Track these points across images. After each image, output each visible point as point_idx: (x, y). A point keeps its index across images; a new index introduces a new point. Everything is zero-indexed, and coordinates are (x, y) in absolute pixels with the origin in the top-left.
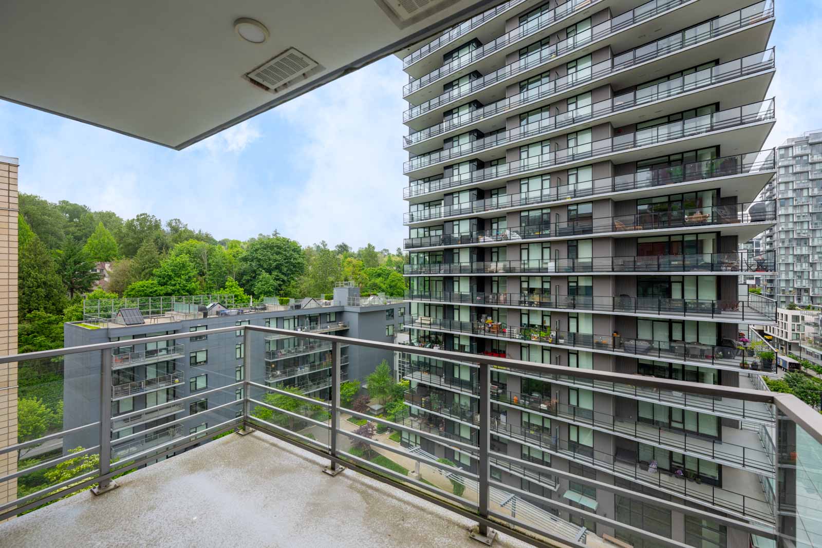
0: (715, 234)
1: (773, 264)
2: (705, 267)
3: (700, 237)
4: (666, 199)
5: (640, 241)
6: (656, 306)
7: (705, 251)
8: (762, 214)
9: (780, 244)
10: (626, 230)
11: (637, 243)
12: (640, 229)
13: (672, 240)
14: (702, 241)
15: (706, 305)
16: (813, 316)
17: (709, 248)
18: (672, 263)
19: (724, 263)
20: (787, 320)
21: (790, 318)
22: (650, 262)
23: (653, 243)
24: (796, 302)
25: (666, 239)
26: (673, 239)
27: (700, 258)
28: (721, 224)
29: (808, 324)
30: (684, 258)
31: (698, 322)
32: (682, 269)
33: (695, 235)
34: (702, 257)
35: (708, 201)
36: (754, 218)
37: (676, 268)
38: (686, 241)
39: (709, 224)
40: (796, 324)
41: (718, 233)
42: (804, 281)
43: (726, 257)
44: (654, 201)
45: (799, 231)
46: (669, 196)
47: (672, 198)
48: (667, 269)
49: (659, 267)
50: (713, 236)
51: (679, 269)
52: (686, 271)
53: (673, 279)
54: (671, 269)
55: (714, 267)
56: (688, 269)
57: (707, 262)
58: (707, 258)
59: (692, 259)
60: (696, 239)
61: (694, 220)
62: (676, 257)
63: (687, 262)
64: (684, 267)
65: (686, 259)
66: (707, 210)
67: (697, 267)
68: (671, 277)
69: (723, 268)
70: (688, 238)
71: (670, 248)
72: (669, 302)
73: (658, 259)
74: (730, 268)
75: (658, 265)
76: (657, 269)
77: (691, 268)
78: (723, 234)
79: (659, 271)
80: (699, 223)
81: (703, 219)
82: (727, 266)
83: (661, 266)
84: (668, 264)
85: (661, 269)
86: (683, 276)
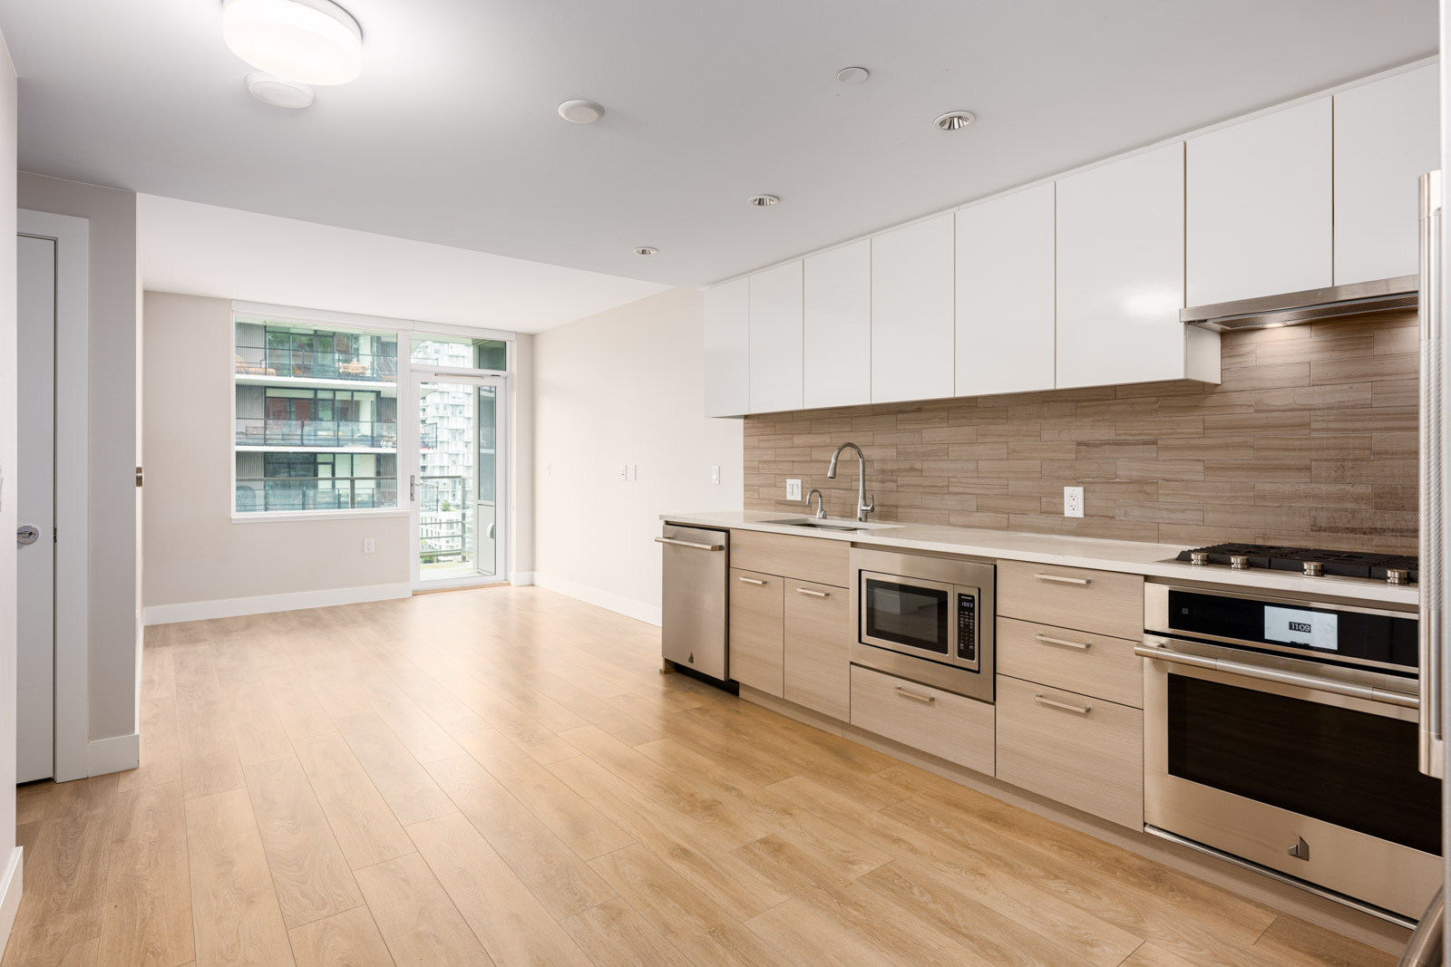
0: (374, 394)
1: (434, 440)
2: (362, 440)
3: (357, 397)
5: (270, 393)
7: (362, 418)
9: (435, 411)
10: (247, 373)
11: (266, 398)
12: (272, 374)
13: (318, 397)
14: (358, 403)
15: (364, 497)
17: (366, 413)
18: (319, 433)
19: (383, 436)
22: (286, 430)
24: (450, 501)
25: (309, 395)
26: (321, 395)
27: (355, 428)
28: (381, 381)
30: (338, 426)
32: (370, 443)
33: (313, 392)
34: (358, 425)
35: (365, 348)
37: (326, 442)
38: (340, 400)
39: (369, 379)
41: (378, 393)
42: (459, 468)
43: (385, 427)
45: (454, 395)
48: (313, 442)
49: (302, 439)
50: (373, 397)
51: (332, 442)
52: (338, 446)
53: (320, 459)
54: (318, 442)
55: (374, 441)
56: (341, 443)
57: (366, 434)
58: (365, 428)
59: (345, 430)
60: (350, 399)
61: (350, 371)
62: (325, 424)
63: (340, 433)
64: (338, 439)
65: (341, 428)
66: (365, 359)
67: (353, 441)
68: (318, 455)
69: (383, 443)
70: (340, 396)
71: (316, 409)
72: (315, 495)
73: (303, 426)
74: (390, 444)
75: (302, 435)
76: (299, 442)
77: (344, 442)
78: (382, 395)
79: (303, 445)
80: (356, 377)
81: (361, 371)
82: (387, 441)
83: (304, 437)
84: (315, 435)
85: (305, 442)
86: (334, 454)
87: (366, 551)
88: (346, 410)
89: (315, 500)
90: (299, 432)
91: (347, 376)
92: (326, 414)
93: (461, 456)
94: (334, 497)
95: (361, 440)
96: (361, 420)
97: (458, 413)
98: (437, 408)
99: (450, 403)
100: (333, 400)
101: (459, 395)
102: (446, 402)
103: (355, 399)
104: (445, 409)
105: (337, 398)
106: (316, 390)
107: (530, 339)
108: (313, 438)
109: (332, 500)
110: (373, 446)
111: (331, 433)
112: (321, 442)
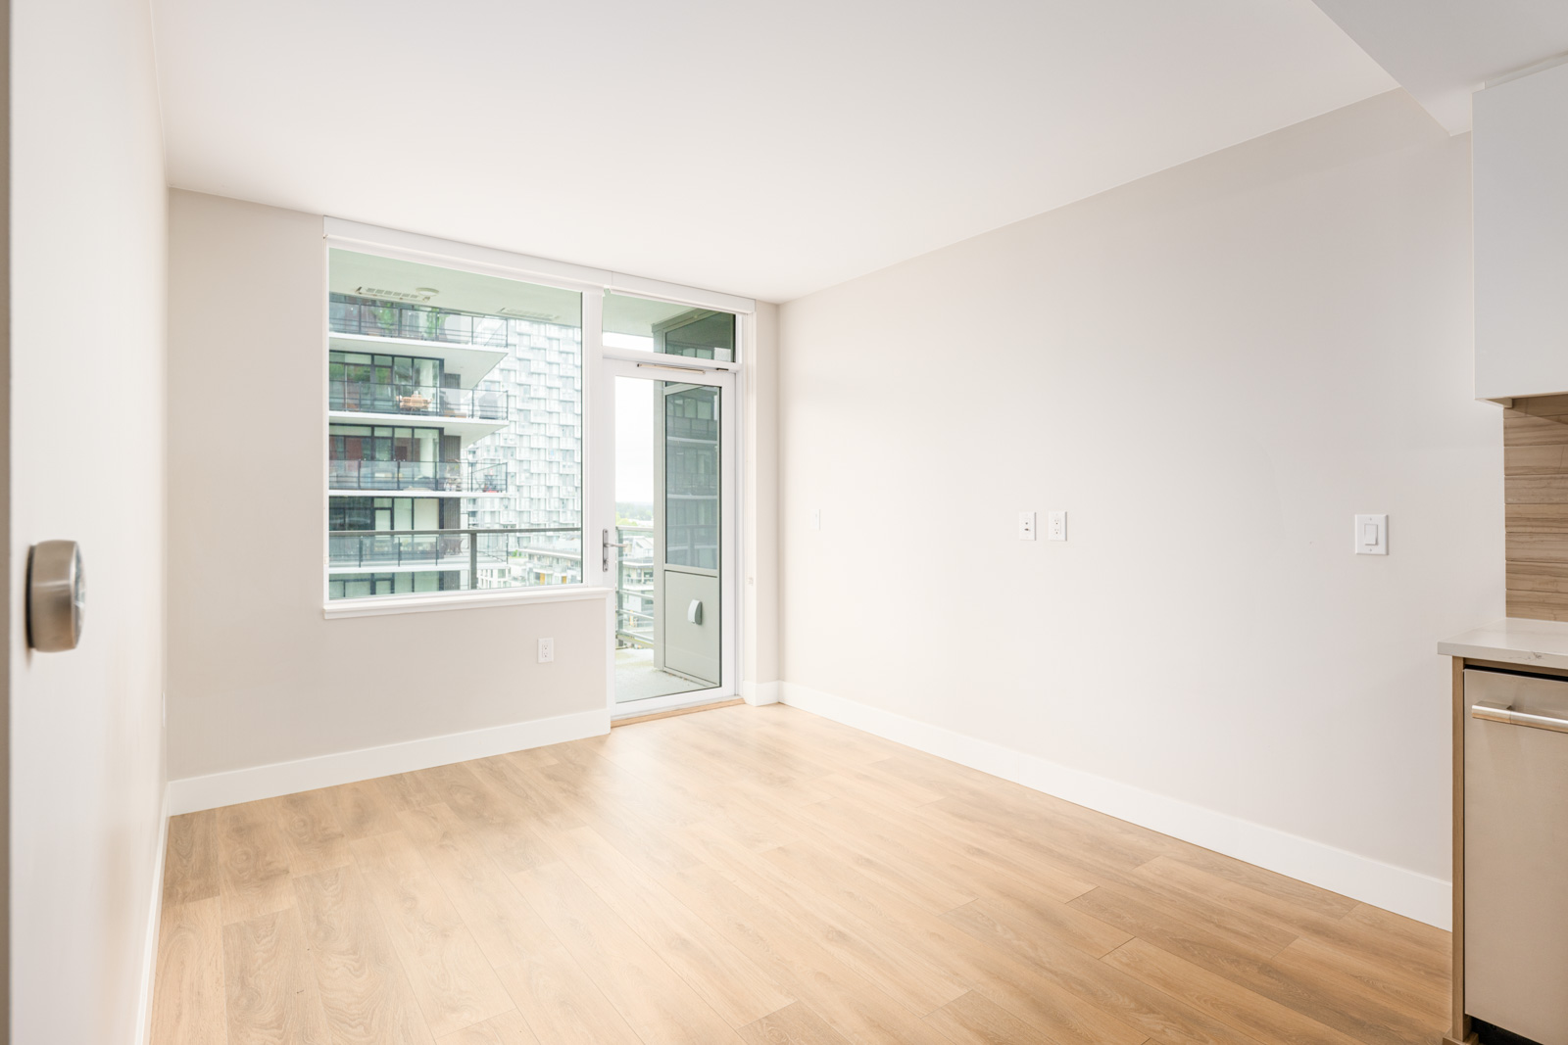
0: (436, 431)
2: (425, 482)
3: (418, 434)
4: (367, 360)
6: (354, 551)
7: (423, 458)
8: (493, 409)
9: (485, 454)
13: (376, 435)
14: (418, 441)
15: (425, 546)
16: (520, 565)
17: (428, 452)
18: (377, 475)
19: (445, 479)
20: (492, 576)
21: (496, 573)
23: (345, 436)
25: (366, 432)
26: (378, 433)
27: (417, 469)
28: (444, 416)
29: (515, 579)
30: (399, 467)
31: (413, 574)
34: (420, 466)
35: (428, 375)
36: (485, 414)
37: (385, 485)
38: (398, 439)
39: (431, 414)
40: (502, 580)
41: (441, 430)
42: (511, 513)
43: (448, 468)
44: (349, 359)
45: (506, 436)
46: (373, 355)
47: (378, 360)
48: (369, 485)
49: (359, 482)
50: (435, 434)
51: (390, 485)
52: (399, 489)
53: (377, 503)
54: (376, 485)
55: (437, 484)
56: (401, 485)
57: (427, 475)
58: (427, 468)
59: (406, 470)
60: (410, 436)
61: (411, 404)
62: (382, 465)
63: (400, 475)
64: (398, 482)
65: (401, 469)
66: (427, 392)
67: (413, 483)
68: (375, 500)
69: (447, 486)
70: (400, 434)
71: (373, 449)
72: (372, 544)
73: (359, 467)
74: (454, 486)
75: (359, 477)
76: (356, 485)
77: (405, 485)
78: (446, 433)
79: (360, 488)
80: (417, 411)
81: (423, 405)
82: (451, 484)
83: (361, 480)
84: (373, 477)
85: (362, 485)
86: (393, 498)
87: (542, 660)
88: (405, 450)
89: (372, 550)
90: (356, 474)
91: (408, 411)
92: (383, 455)
93: (512, 502)
94: (393, 546)
95: (423, 483)
96: (422, 460)
97: (509, 455)
98: (488, 451)
99: (502, 444)
100: (392, 438)
101: (511, 437)
102: (497, 444)
103: (416, 436)
104: (496, 451)
105: (396, 436)
106: (373, 427)
107: (775, 310)
108: (369, 480)
109: (391, 549)
110: (436, 489)
111: (390, 475)
112: (380, 485)
